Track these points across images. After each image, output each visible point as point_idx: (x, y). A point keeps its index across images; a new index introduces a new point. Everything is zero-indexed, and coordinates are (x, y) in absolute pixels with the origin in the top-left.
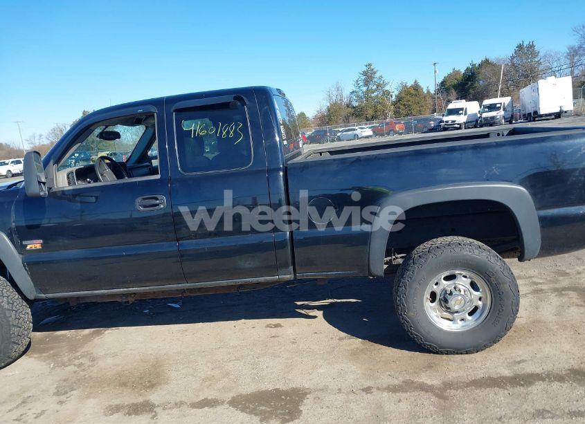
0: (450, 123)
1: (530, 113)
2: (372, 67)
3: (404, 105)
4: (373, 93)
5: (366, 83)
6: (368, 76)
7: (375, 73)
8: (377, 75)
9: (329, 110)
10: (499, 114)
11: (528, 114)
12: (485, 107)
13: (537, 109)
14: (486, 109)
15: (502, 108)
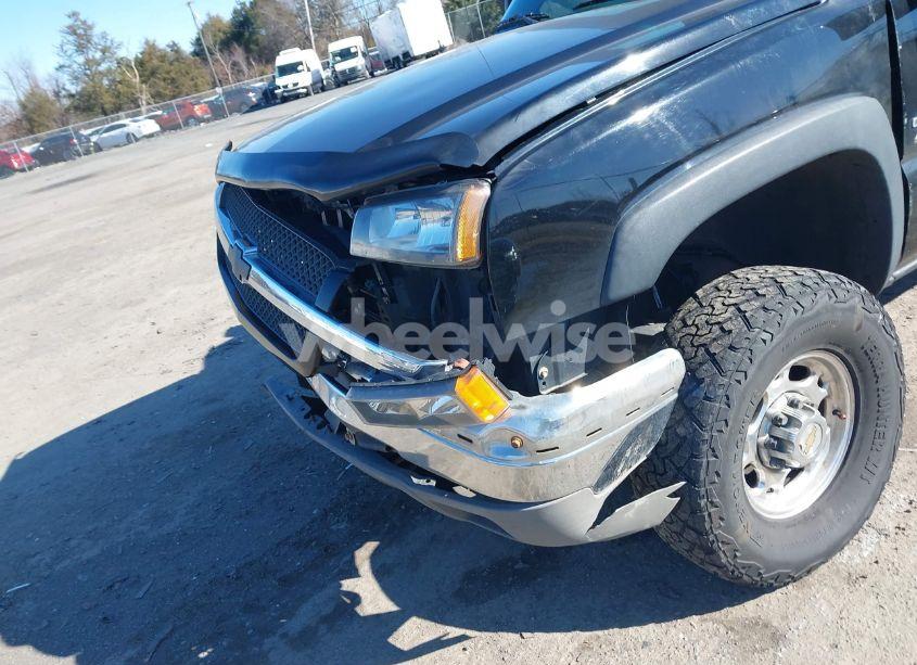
0: (291, 86)
1: (398, 57)
2: (82, 17)
3: (164, 80)
4: (99, 65)
5: (81, 48)
6: (80, 35)
7: (90, 28)
8: (97, 31)
9: (24, 106)
10: (358, 62)
11: (394, 59)
12: (335, 55)
13: (408, 49)
14: (338, 58)
15: (360, 54)
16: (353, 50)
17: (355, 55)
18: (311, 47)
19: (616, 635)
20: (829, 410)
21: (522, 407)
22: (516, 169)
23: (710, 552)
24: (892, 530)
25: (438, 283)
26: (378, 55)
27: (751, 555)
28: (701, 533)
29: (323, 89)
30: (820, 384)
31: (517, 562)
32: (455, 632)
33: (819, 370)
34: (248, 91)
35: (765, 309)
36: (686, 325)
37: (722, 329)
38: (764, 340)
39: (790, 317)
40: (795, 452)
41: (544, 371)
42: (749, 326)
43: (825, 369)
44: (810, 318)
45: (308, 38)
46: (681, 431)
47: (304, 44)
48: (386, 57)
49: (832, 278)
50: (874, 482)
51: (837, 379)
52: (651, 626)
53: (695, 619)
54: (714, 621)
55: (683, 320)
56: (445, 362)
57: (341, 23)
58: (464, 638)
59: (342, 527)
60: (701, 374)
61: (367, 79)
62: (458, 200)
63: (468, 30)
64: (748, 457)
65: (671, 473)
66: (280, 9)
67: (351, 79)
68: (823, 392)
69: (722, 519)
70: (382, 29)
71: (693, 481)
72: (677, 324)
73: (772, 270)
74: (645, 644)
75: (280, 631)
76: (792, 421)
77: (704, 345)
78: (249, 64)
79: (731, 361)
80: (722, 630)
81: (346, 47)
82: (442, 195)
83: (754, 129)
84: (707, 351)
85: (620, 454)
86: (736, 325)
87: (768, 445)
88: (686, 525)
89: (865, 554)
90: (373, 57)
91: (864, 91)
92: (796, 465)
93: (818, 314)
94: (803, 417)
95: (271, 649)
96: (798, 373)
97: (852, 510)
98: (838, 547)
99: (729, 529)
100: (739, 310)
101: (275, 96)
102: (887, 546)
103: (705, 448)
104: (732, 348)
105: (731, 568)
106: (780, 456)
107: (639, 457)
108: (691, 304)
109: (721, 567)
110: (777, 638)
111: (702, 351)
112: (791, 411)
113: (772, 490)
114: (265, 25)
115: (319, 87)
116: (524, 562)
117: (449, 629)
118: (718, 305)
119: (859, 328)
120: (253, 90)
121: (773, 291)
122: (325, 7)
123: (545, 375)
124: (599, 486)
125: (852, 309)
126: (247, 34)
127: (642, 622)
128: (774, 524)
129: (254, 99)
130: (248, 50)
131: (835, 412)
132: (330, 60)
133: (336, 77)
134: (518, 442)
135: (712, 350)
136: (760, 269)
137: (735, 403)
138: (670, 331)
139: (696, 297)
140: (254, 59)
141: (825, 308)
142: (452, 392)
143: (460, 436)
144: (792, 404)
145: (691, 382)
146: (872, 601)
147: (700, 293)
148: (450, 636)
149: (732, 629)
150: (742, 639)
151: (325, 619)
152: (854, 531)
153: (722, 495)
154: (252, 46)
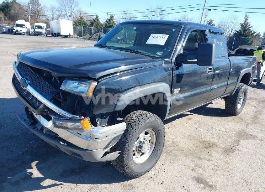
0: (19, 31)
1: (56, 33)
10: (43, 31)
11: (54, 33)
12: (36, 26)
13: (60, 32)
14: (37, 28)
15: (44, 29)
16: (42, 27)
17: (43, 29)
18: (28, 21)
19: (99, 186)
20: (151, 142)
21: (94, 129)
22: (103, 81)
23: (124, 167)
24: (158, 169)
25: (78, 99)
26: (50, 31)
27: (131, 169)
28: (123, 163)
29: (29, 35)
30: (150, 136)
31: (77, 169)
32: (59, 183)
33: (150, 133)
34: (4, 27)
35: (143, 119)
36: (127, 119)
37: (134, 121)
38: (142, 125)
39: (147, 121)
40: (143, 149)
41: (98, 122)
42: (139, 121)
43: (151, 133)
44: (150, 122)
45: (28, 18)
46: (123, 140)
47: (27, 20)
48: (52, 32)
49: (155, 116)
50: (157, 158)
51: (153, 136)
52: (107, 184)
53: (117, 184)
54: (121, 184)
55: (127, 118)
56: (78, 116)
57: (39, 18)
58: (61, 184)
59: (28, 157)
60: (129, 129)
61: (44, 36)
62: (90, 84)
63: (78, 33)
64: (134, 149)
65: (119, 149)
66: (21, 7)
67: (39, 35)
68: (150, 138)
69: (127, 160)
70: (53, 24)
71: (123, 151)
72: (125, 118)
73: (145, 112)
74: (106, 188)
75: (8, 181)
76: (144, 142)
77: (130, 123)
78: (5, 19)
79: (135, 127)
80: (122, 186)
81: (40, 25)
82: (87, 82)
83: (146, 85)
84: (131, 125)
85: (110, 142)
86: (137, 121)
87: (138, 147)
88: (120, 161)
89: (153, 173)
90: (48, 31)
91: (166, 83)
92: (143, 152)
93: (152, 122)
94: (146, 142)
95: (5, 185)
96: (146, 133)
97: (152, 164)
98: (148, 171)
99: (128, 163)
100: (138, 118)
101: (13, 32)
102: (157, 172)
103: (127, 144)
104: (135, 125)
105: (127, 172)
106: (140, 149)
107: (113, 144)
108: (129, 115)
109: (125, 171)
110: (133, 188)
111: (130, 124)
112: (144, 141)
113: (137, 157)
114: (14, 10)
115: (28, 34)
116: (79, 169)
117: (58, 182)
118: (134, 116)
119: (158, 126)
120: (5, 28)
121: (144, 115)
122: (36, 11)
123: (99, 123)
124: (105, 148)
125: (158, 122)
126: (7, 10)
127: (105, 183)
128: (136, 164)
129: (5, 30)
130: (5, 15)
131: (152, 143)
132: (34, 27)
133: (35, 33)
134: (91, 136)
135: (132, 125)
136: (143, 111)
137: (134, 136)
138: (124, 120)
139: (130, 114)
140: (7, 18)
141: (153, 121)
142: (80, 122)
143: (78, 133)
144: (144, 139)
145: (127, 130)
146: (152, 182)
147: (131, 113)
148: (58, 183)
149: (124, 186)
150: (126, 188)
151: (22, 179)
152: (151, 168)
153: (128, 155)
154: (8, 14)
